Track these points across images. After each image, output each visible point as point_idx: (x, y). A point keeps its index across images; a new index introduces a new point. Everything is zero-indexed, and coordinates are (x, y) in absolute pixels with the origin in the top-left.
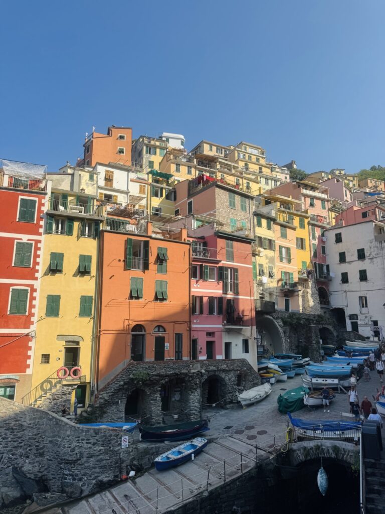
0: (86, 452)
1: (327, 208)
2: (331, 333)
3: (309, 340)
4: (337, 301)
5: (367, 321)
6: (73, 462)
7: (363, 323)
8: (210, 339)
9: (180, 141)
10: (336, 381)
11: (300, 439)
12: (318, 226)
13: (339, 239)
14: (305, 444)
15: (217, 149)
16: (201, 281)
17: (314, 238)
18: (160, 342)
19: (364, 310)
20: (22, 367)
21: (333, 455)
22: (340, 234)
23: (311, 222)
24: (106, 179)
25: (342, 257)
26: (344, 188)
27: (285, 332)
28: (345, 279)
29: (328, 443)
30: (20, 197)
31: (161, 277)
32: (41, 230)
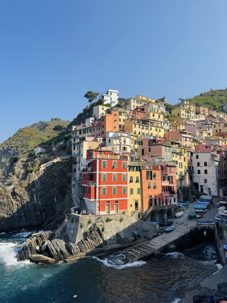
0: (150, 229)
1: (191, 141)
2: (194, 192)
3: (188, 195)
4: (195, 180)
5: (206, 188)
6: (147, 231)
7: (205, 188)
8: (166, 199)
9: (117, 94)
10: (202, 210)
11: (199, 225)
12: (190, 152)
13: (197, 157)
14: (201, 226)
15: (137, 101)
16: (163, 181)
17: (188, 157)
18: (155, 200)
19: (206, 184)
20: (126, 208)
21: (208, 228)
22: (198, 155)
23: (188, 151)
24: (124, 142)
25: (198, 164)
26: (197, 129)
27: (181, 194)
28: (199, 172)
29: (207, 225)
30: (122, 161)
31: (155, 181)
32: (128, 171)
